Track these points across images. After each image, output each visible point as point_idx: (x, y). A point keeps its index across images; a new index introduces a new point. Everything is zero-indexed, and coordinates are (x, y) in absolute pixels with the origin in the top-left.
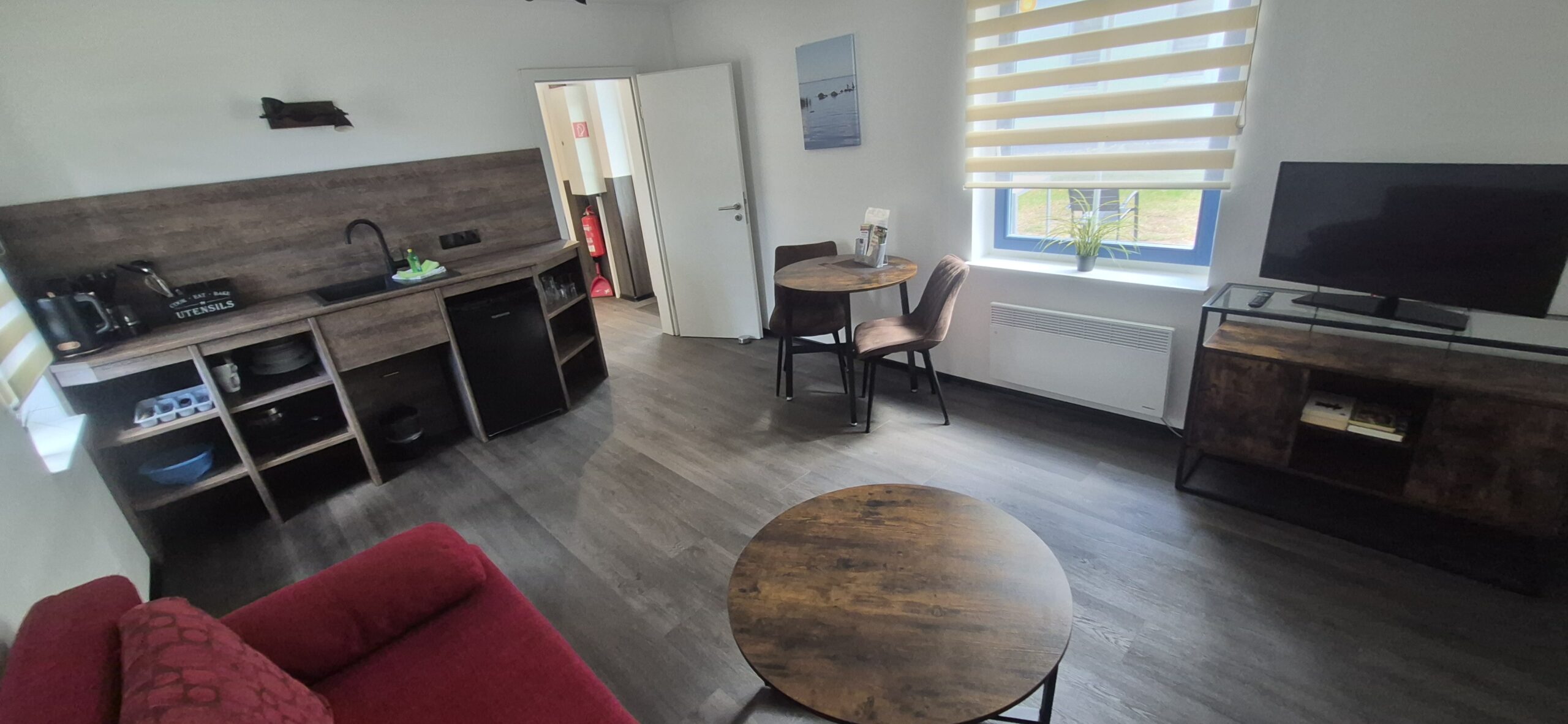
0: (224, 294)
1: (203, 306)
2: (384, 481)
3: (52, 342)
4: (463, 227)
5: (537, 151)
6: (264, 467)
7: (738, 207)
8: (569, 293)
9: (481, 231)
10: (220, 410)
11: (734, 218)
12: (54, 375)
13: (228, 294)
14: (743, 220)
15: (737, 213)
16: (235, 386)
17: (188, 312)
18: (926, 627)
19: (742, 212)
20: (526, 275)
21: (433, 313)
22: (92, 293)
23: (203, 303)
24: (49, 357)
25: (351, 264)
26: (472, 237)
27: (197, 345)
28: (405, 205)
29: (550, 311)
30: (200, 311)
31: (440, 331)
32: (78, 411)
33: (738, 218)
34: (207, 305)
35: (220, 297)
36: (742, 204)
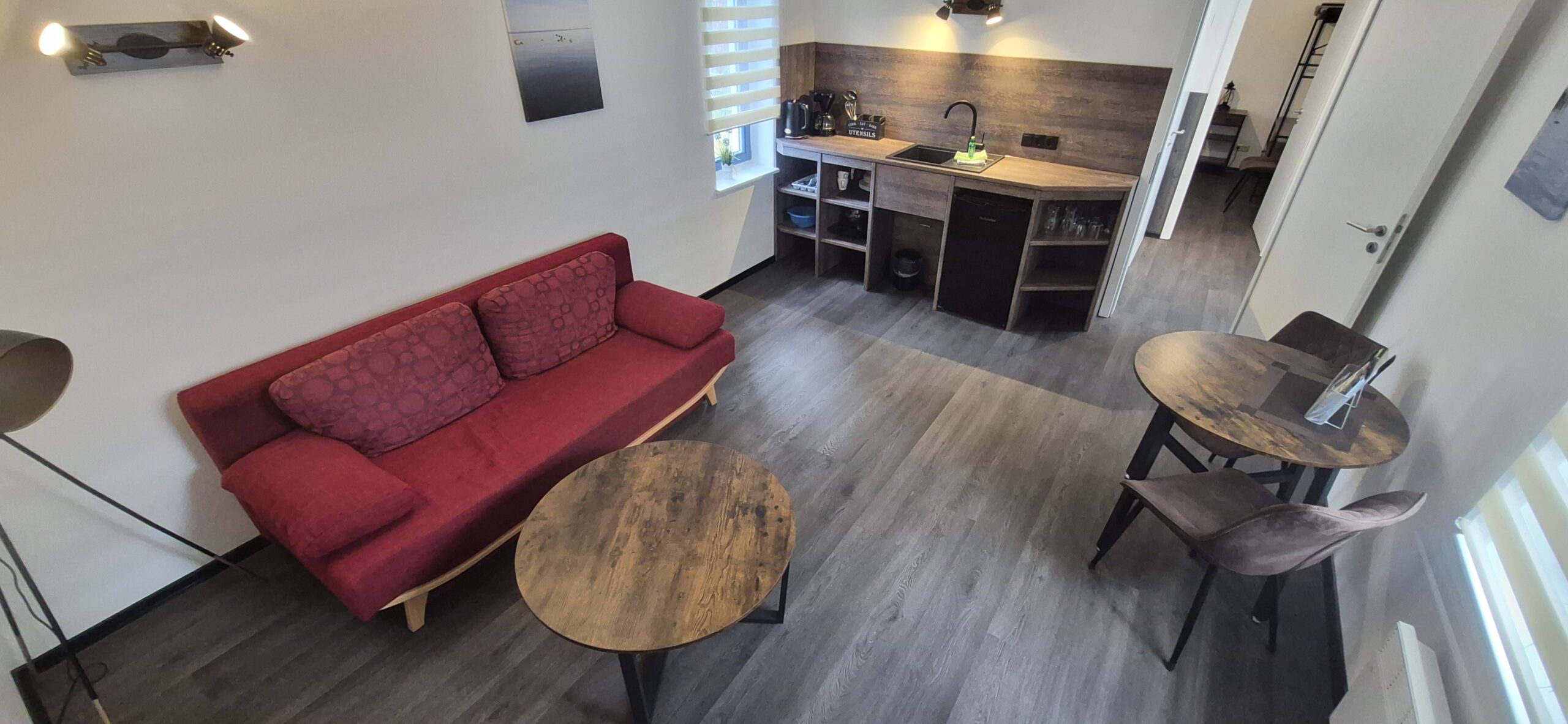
0: (873, 127)
1: (862, 131)
2: (868, 290)
5: (1168, 72)
6: (823, 240)
7: (1381, 232)
8: (1086, 234)
9: (1062, 140)
10: (816, 196)
11: (1366, 244)
12: (776, 144)
13: (875, 128)
14: (1374, 254)
15: (1374, 239)
16: (843, 187)
17: (854, 131)
18: (601, 548)
19: (1381, 243)
20: (1028, 196)
21: (943, 194)
22: (806, 106)
23: (862, 129)
25: (953, 133)
26: (1052, 143)
27: (821, 153)
28: (1011, 97)
29: (1034, 239)
30: (859, 133)
31: (941, 210)
32: (777, 166)
33: (1371, 248)
34: (864, 131)
35: (871, 128)
36: (1391, 230)
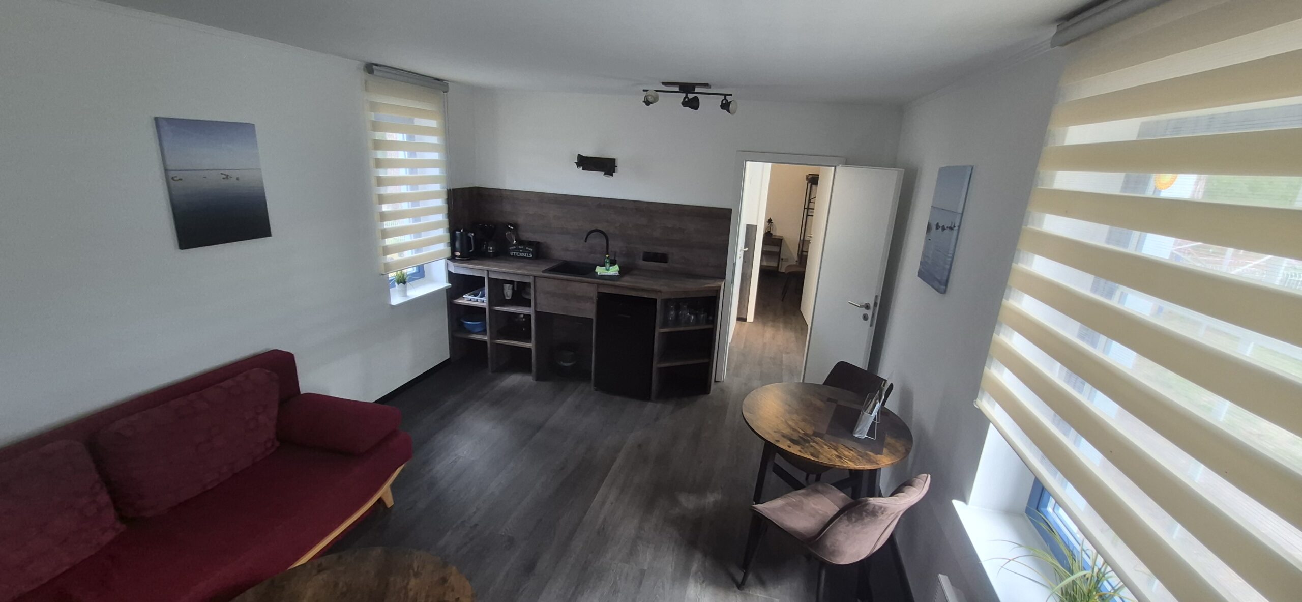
0: (530, 249)
1: (521, 252)
2: (536, 379)
3: (453, 250)
4: (660, 250)
5: (729, 211)
6: (494, 341)
7: (867, 307)
8: (697, 321)
10: (485, 304)
11: (861, 315)
12: (448, 264)
13: (532, 250)
14: (868, 321)
15: (865, 311)
16: (508, 297)
17: (514, 253)
19: (869, 313)
20: (653, 296)
21: (590, 297)
22: (473, 234)
24: (449, 254)
26: (663, 258)
27: (488, 271)
29: (661, 327)
30: (519, 254)
31: (589, 310)
32: (449, 282)
33: (865, 318)
35: (528, 250)
36: (872, 305)
